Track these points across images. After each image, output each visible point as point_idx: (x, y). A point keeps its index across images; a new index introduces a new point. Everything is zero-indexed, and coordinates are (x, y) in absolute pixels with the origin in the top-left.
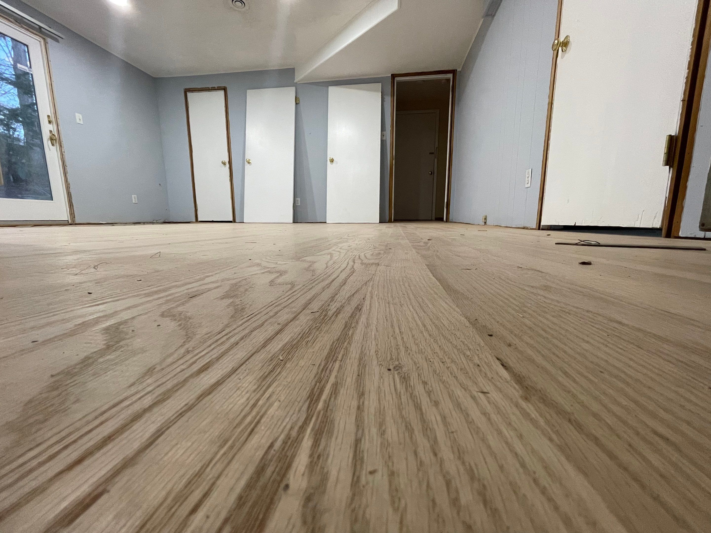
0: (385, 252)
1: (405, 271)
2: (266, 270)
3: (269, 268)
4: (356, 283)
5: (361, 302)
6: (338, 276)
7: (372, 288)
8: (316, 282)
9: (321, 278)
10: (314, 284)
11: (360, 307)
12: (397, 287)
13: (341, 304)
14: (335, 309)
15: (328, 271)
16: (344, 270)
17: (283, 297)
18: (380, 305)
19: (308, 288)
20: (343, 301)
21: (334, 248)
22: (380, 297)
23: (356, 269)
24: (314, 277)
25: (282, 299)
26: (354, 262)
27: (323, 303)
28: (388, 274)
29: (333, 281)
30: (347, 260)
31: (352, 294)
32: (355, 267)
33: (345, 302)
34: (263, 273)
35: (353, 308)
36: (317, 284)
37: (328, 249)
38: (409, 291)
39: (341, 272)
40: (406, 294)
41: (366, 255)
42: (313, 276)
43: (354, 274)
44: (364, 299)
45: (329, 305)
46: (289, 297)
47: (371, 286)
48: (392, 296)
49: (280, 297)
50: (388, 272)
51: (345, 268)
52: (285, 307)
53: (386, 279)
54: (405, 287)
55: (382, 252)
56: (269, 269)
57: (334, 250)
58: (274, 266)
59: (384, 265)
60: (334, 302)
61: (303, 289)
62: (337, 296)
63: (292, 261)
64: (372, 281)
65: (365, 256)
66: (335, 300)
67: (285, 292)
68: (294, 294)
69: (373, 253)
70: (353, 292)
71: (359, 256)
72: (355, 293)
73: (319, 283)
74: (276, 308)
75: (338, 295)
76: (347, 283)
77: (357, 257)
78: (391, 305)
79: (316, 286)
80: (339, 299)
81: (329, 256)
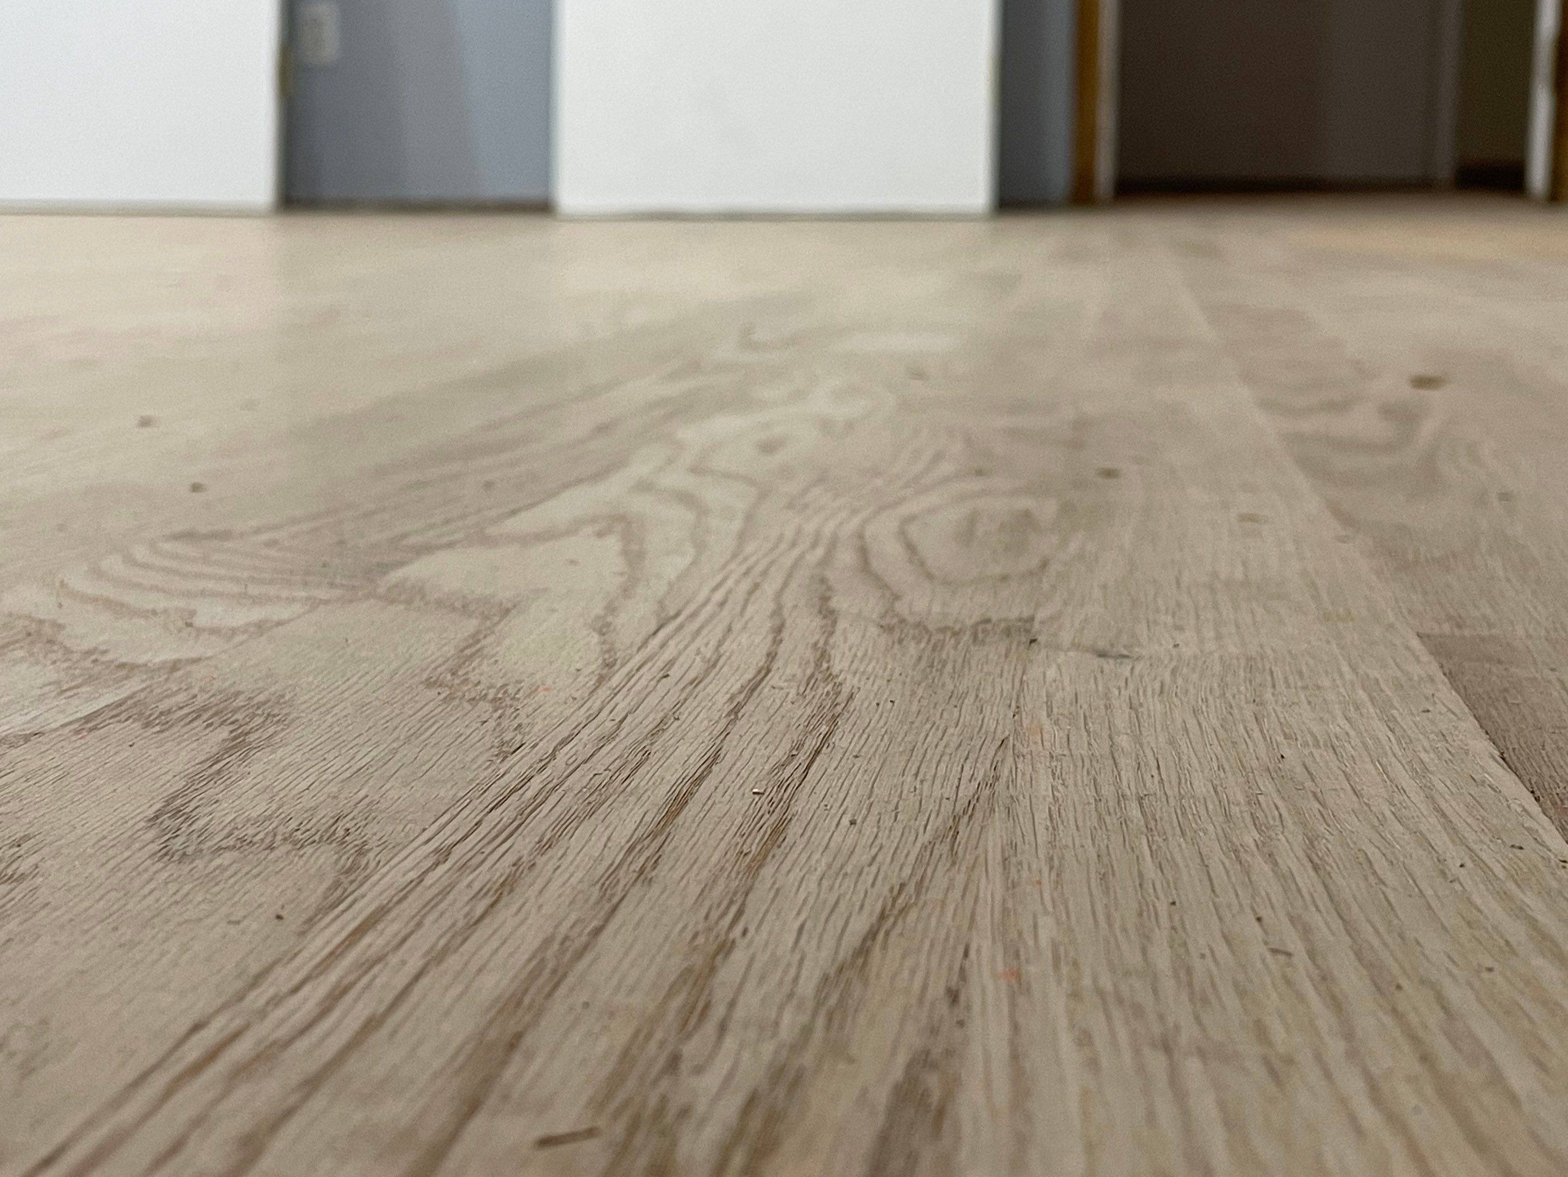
0: (1067, 509)
1: (1258, 701)
2: (109, 698)
3: (128, 669)
4: (869, 830)
5: (934, 1031)
6: (715, 758)
7: (1012, 886)
8: (541, 823)
9: (577, 780)
10: (523, 844)
11: (933, 1081)
12: (1217, 871)
13: (767, 1049)
14: (730, 1107)
15: (623, 704)
16: (753, 688)
17: (282, 978)
18: (1093, 1064)
19: (481, 876)
20: (790, 1022)
21: (640, 468)
22: (1087, 982)
23: (850, 682)
24: (519, 765)
25: (276, 1001)
26: (828, 614)
27: (621, 1034)
28: (1123, 741)
29: (678, 802)
30: (770, 587)
31: (852, 940)
32: (838, 664)
33: (807, 1031)
34: (90, 723)
35: (882, 1096)
36: (545, 846)
37: (598, 476)
38: (1316, 920)
39: (735, 712)
40: (1295, 945)
41: (914, 530)
42: (505, 751)
43: (841, 740)
44: (953, 996)
45: (674, 1062)
46: (333, 977)
47: (995, 858)
48: (1183, 971)
49: (256, 981)
50: (1121, 719)
51: (766, 671)
52: (312, 1084)
53: (1107, 791)
54: (1285, 879)
55: (1047, 509)
56: (133, 685)
57: (644, 486)
58: (167, 656)
59: (1076, 646)
60: (710, 1027)
61: (445, 892)
62: (730, 972)
63: (315, 604)
64: (1000, 814)
65: (911, 548)
66: (719, 1011)
67: (294, 921)
68: (372, 942)
69: (972, 520)
70: (860, 925)
71: (863, 552)
72: (872, 934)
73: (565, 825)
74: (240, 1094)
75: (739, 956)
76: (794, 830)
77: (846, 557)
78: (1193, 1066)
79: (546, 863)
80: (750, 1002)
81: (613, 543)
